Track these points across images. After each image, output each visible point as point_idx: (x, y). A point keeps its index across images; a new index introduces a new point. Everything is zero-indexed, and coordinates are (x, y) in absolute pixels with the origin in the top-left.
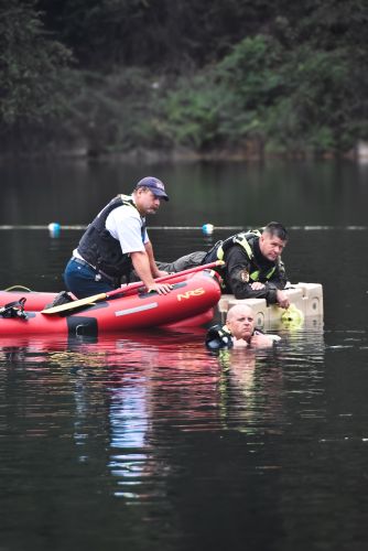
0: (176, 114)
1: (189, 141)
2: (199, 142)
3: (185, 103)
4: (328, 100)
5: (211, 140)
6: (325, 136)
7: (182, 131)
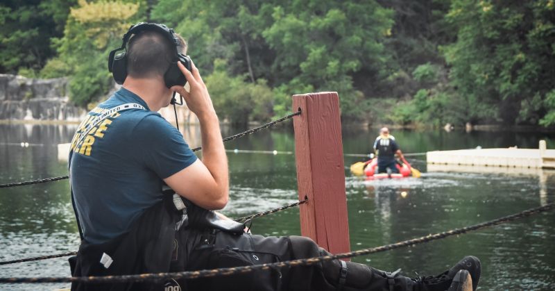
0: (397, 113)
1: (400, 123)
2: (403, 122)
3: (401, 110)
4: (439, 110)
5: (407, 122)
6: (437, 121)
7: (397, 119)
